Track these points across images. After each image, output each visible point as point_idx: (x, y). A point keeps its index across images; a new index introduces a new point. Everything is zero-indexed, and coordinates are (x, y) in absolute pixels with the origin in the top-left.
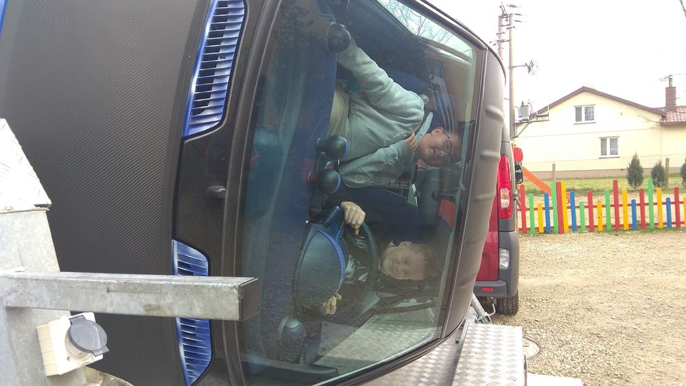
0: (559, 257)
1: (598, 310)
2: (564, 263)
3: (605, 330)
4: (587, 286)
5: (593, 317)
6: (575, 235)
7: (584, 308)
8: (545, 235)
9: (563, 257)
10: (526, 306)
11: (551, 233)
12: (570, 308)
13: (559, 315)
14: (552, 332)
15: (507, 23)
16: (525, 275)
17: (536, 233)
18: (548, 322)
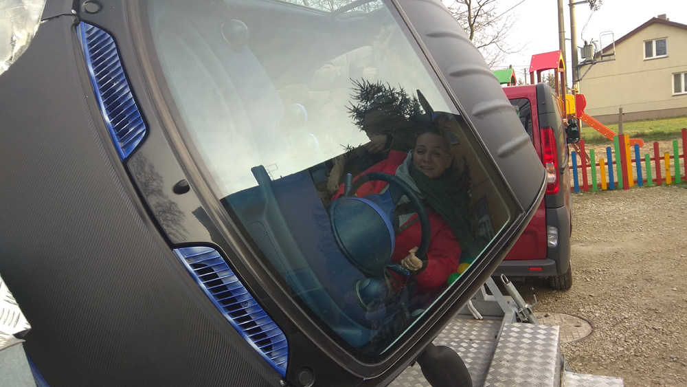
0: (621, 219)
1: (658, 282)
2: (626, 226)
4: (648, 253)
5: (652, 289)
6: (641, 189)
7: (643, 279)
8: (608, 192)
9: (626, 218)
10: (581, 279)
11: (615, 190)
12: (628, 280)
13: (616, 289)
14: (607, 309)
16: (583, 242)
17: (598, 190)
18: (603, 297)
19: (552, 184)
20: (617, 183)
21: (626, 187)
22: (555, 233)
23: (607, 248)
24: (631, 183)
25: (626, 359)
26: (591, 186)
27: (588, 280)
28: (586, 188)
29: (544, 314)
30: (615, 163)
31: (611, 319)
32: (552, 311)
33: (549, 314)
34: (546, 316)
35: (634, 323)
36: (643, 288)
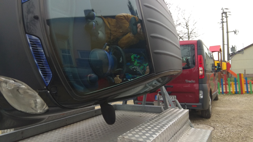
0: (237, 101)
1: (245, 118)
2: (238, 103)
3: (245, 125)
4: (244, 111)
5: (241, 120)
6: (248, 95)
7: (239, 118)
8: (235, 95)
9: (239, 101)
10: (215, 116)
11: (238, 94)
12: (233, 117)
13: (228, 119)
14: (222, 124)
15: (225, 15)
16: (220, 107)
17: (231, 94)
18: (222, 121)
19: (201, 75)
20: (238, 92)
21: (242, 93)
22: (202, 93)
23: (229, 109)
24: (244, 92)
25: (224, 138)
26: (228, 92)
27: (218, 116)
28: (226, 93)
29: (197, 124)
30: (237, 84)
31: (222, 127)
32: (201, 124)
33: (199, 124)
34: (198, 125)
35: (231, 129)
36: (238, 120)
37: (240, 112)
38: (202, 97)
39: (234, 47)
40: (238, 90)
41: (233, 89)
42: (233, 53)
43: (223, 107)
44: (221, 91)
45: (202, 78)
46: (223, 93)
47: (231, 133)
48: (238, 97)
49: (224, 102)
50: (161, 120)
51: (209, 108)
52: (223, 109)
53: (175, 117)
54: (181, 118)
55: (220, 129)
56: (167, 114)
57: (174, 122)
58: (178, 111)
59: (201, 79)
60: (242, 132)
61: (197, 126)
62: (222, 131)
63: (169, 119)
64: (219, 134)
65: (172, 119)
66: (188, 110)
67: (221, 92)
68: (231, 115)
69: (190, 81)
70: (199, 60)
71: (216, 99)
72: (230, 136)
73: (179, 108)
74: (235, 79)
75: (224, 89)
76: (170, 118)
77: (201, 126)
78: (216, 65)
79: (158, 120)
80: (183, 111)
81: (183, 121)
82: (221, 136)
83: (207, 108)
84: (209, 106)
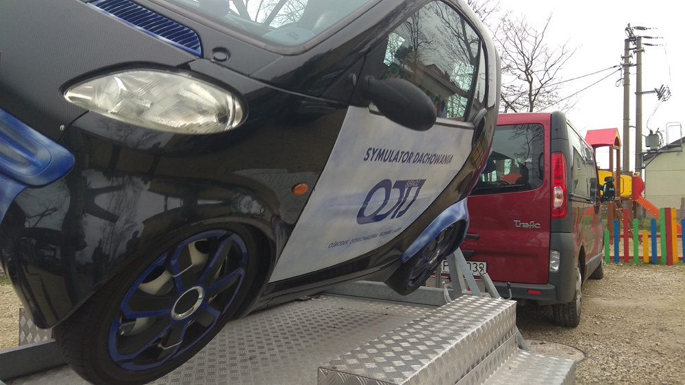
0: (654, 284)
1: (672, 332)
2: (657, 289)
4: (672, 310)
5: (662, 337)
7: (656, 329)
8: (650, 265)
9: (659, 284)
10: (591, 322)
11: (658, 264)
12: (640, 327)
13: (624, 332)
15: (635, 46)
16: (606, 297)
17: (640, 262)
18: (607, 337)
19: (558, 208)
20: (660, 257)
21: (669, 262)
22: (558, 258)
24: (675, 259)
25: (610, 382)
26: (632, 258)
27: (598, 323)
28: (627, 259)
31: (608, 353)
32: (549, 341)
33: (545, 342)
34: (541, 344)
35: (631, 358)
36: (653, 335)
37: (660, 314)
38: (556, 268)
39: (654, 133)
40: (659, 255)
41: (645, 251)
42: (651, 150)
43: (614, 298)
44: (612, 254)
45: (559, 217)
46: (616, 259)
47: (632, 371)
48: (656, 271)
49: (617, 283)
50: (438, 326)
51: (575, 298)
52: (613, 303)
53: (477, 320)
54: (492, 324)
55: (600, 358)
56: (457, 310)
57: (473, 333)
58: (486, 303)
59: (556, 220)
60: (660, 370)
61: (540, 347)
62: (607, 363)
63: (459, 325)
64: (597, 371)
65: (469, 324)
66: (515, 302)
67: (611, 258)
68: (634, 320)
69: (526, 225)
70: (553, 168)
71: (597, 275)
72: (628, 377)
73: (492, 296)
74: (653, 221)
75: (621, 248)
76: (464, 322)
77: (550, 348)
78: (602, 182)
79: (431, 325)
80: (499, 305)
81: (500, 332)
82: (604, 378)
83: (570, 300)
84: (576, 293)
